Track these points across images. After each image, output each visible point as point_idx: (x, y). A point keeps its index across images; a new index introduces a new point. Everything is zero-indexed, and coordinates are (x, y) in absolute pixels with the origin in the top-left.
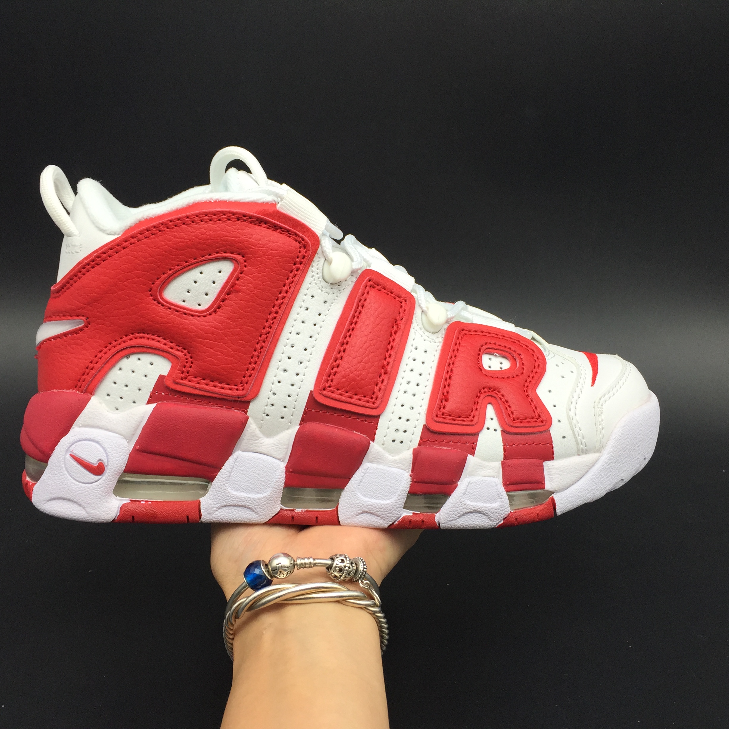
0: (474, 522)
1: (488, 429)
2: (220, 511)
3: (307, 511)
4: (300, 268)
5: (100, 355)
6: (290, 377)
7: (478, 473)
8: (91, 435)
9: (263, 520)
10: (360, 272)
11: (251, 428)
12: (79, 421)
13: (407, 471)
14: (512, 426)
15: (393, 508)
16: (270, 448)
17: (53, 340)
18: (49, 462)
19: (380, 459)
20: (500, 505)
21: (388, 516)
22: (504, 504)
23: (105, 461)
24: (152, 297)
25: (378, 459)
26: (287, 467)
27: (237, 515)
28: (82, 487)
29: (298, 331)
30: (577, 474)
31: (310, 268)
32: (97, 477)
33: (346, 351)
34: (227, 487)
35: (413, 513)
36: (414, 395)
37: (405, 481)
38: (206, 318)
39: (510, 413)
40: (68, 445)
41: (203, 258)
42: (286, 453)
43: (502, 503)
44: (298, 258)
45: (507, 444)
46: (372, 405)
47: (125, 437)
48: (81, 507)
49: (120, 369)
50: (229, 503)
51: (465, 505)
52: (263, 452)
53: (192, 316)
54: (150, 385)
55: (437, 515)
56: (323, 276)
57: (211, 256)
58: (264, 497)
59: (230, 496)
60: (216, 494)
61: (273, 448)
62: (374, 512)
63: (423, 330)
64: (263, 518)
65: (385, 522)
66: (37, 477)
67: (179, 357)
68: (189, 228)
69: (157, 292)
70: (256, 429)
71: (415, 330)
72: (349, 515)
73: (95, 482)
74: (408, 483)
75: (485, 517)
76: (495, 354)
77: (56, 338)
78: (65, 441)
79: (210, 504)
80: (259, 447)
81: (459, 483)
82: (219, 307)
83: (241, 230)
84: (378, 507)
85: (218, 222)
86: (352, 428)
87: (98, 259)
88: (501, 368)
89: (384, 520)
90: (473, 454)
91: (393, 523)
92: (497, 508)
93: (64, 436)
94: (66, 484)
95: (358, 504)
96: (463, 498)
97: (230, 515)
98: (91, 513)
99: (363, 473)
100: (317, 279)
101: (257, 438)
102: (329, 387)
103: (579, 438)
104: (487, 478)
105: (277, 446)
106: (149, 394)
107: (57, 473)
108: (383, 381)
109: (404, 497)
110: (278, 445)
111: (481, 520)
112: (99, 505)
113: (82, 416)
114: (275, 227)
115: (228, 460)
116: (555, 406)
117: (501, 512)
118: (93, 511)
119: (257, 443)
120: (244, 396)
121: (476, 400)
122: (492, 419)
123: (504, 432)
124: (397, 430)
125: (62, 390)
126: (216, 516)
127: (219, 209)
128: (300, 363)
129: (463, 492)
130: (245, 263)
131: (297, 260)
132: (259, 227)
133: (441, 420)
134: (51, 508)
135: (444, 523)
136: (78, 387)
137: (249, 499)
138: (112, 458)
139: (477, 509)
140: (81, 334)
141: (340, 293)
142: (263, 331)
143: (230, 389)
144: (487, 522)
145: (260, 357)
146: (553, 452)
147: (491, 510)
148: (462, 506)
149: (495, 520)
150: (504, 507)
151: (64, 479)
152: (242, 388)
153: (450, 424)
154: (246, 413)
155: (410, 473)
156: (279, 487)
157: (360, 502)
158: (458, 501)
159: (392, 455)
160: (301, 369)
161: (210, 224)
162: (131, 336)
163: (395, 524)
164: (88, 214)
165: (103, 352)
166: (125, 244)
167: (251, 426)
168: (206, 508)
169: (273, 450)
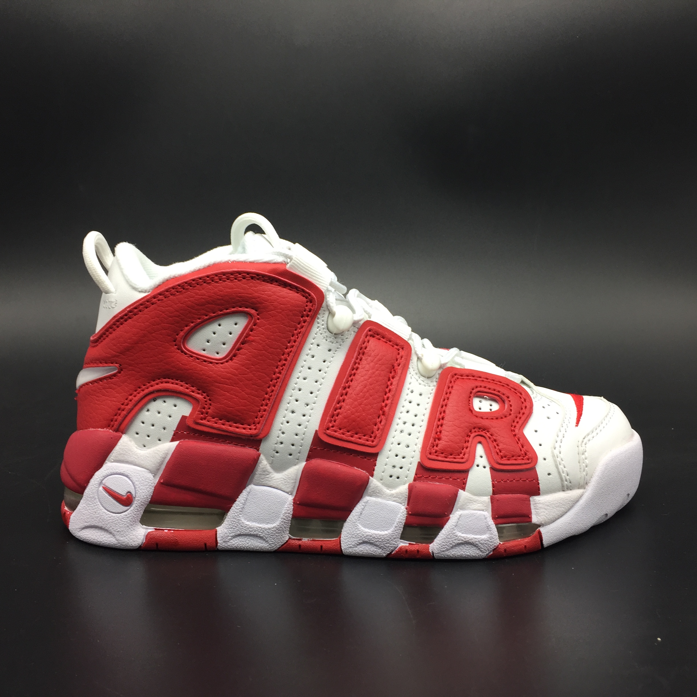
0: (465, 553)
1: (478, 466)
2: (234, 539)
3: (313, 540)
4: (306, 320)
5: (130, 397)
6: (297, 417)
7: (468, 506)
8: (122, 469)
9: (273, 548)
10: (362, 323)
11: (262, 464)
12: (112, 457)
13: (403, 504)
14: (500, 464)
15: (391, 538)
16: (280, 483)
17: (90, 384)
18: (84, 494)
19: (378, 493)
20: (489, 537)
21: (386, 546)
22: (493, 536)
23: (133, 493)
24: (176, 347)
25: (377, 493)
26: (294, 499)
27: (249, 544)
28: (112, 516)
29: (305, 376)
30: (562, 509)
31: (316, 320)
32: (125, 508)
33: (348, 394)
34: (241, 518)
35: (409, 544)
36: (410, 434)
37: (402, 513)
38: (223, 365)
39: (498, 451)
40: (101, 478)
41: (221, 312)
42: (294, 487)
43: (491, 535)
44: (305, 311)
45: (495, 480)
46: (371, 443)
47: (151, 472)
48: (111, 535)
49: (148, 410)
50: (243, 533)
51: (457, 536)
52: (274, 486)
53: (211, 363)
54: (173, 423)
55: (431, 545)
56: (327, 327)
57: (228, 311)
58: (274, 527)
59: (243, 526)
60: (231, 524)
61: (282, 482)
62: (373, 542)
63: (419, 375)
64: (273, 547)
65: (383, 552)
66: (73, 507)
67: (199, 400)
68: (209, 286)
69: (180, 342)
70: (266, 465)
71: (411, 375)
72: (350, 545)
73: (124, 512)
74: (403, 515)
75: (475, 548)
76: (485, 397)
77: (93, 382)
78: (98, 475)
79: (226, 533)
80: (270, 481)
81: (451, 516)
82: (235, 355)
83: (255, 287)
84: (376, 538)
85: (235, 280)
86: (352, 465)
87: (130, 314)
88: (491, 410)
89: (382, 549)
90: (464, 489)
91: (391, 553)
92: (487, 539)
93: (98, 470)
94: (98, 514)
95: (358, 535)
96: (455, 530)
97: (243, 543)
98: (120, 540)
99: (363, 505)
100: (322, 330)
101: (268, 473)
102: (333, 427)
103: (563, 475)
104: (476, 511)
105: (286, 481)
106: (173, 433)
107: (91, 503)
108: (381, 422)
109: (400, 528)
110: (287, 479)
111: (471, 551)
112: (127, 533)
113: (114, 452)
114: (285, 285)
115: (242, 493)
116: (540, 445)
117: (491, 544)
118: (122, 539)
119: (267, 478)
120: (256, 435)
121: (467, 439)
122: (481, 457)
123: (492, 469)
124: (394, 467)
125: (97, 429)
126: (231, 544)
127: (236, 270)
128: (306, 405)
129: (454, 524)
130: (258, 316)
131: (304, 313)
132: (270, 285)
133: (433, 457)
134: (85, 536)
135: (438, 553)
136: (111, 426)
137: (260, 529)
138: (139, 490)
139: (468, 541)
140: (115, 379)
141: (343, 342)
142: (274, 376)
143: (244, 429)
144: (478, 552)
145: (271, 400)
146: (539, 487)
147: (481, 541)
148: (454, 538)
149: (485, 551)
150: (493, 539)
151: (97, 509)
152: (255, 427)
153: (443, 461)
154: (258, 450)
155: (406, 505)
156: (287, 518)
157: (360, 533)
158: (450, 532)
159: (390, 489)
160: (307, 410)
161: (228, 283)
162: (157, 381)
163: (392, 553)
164: (124, 275)
165: (133, 395)
166: (154, 300)
167: (263, 462)
168: (222, 537)
169: (282, 484)
